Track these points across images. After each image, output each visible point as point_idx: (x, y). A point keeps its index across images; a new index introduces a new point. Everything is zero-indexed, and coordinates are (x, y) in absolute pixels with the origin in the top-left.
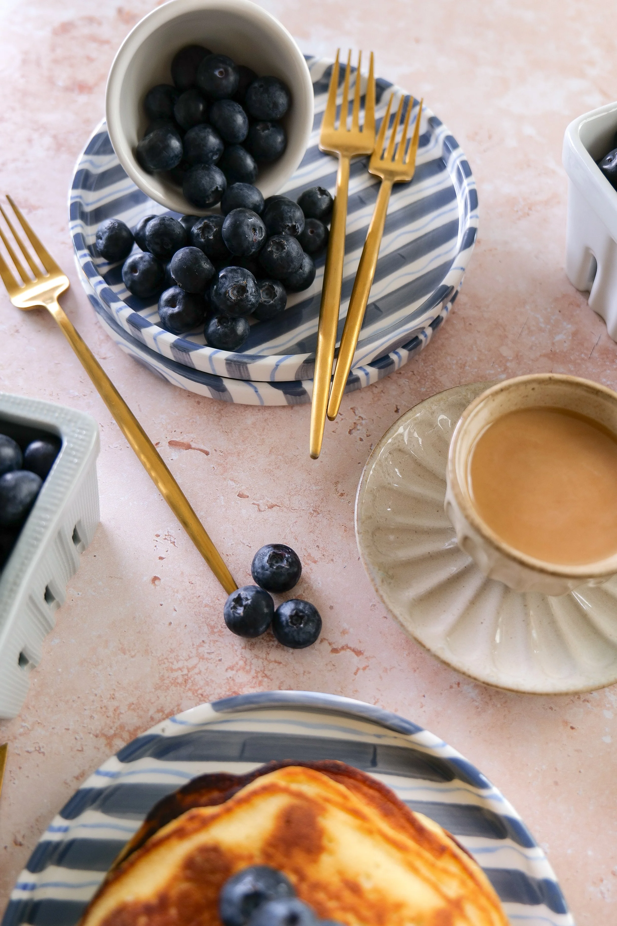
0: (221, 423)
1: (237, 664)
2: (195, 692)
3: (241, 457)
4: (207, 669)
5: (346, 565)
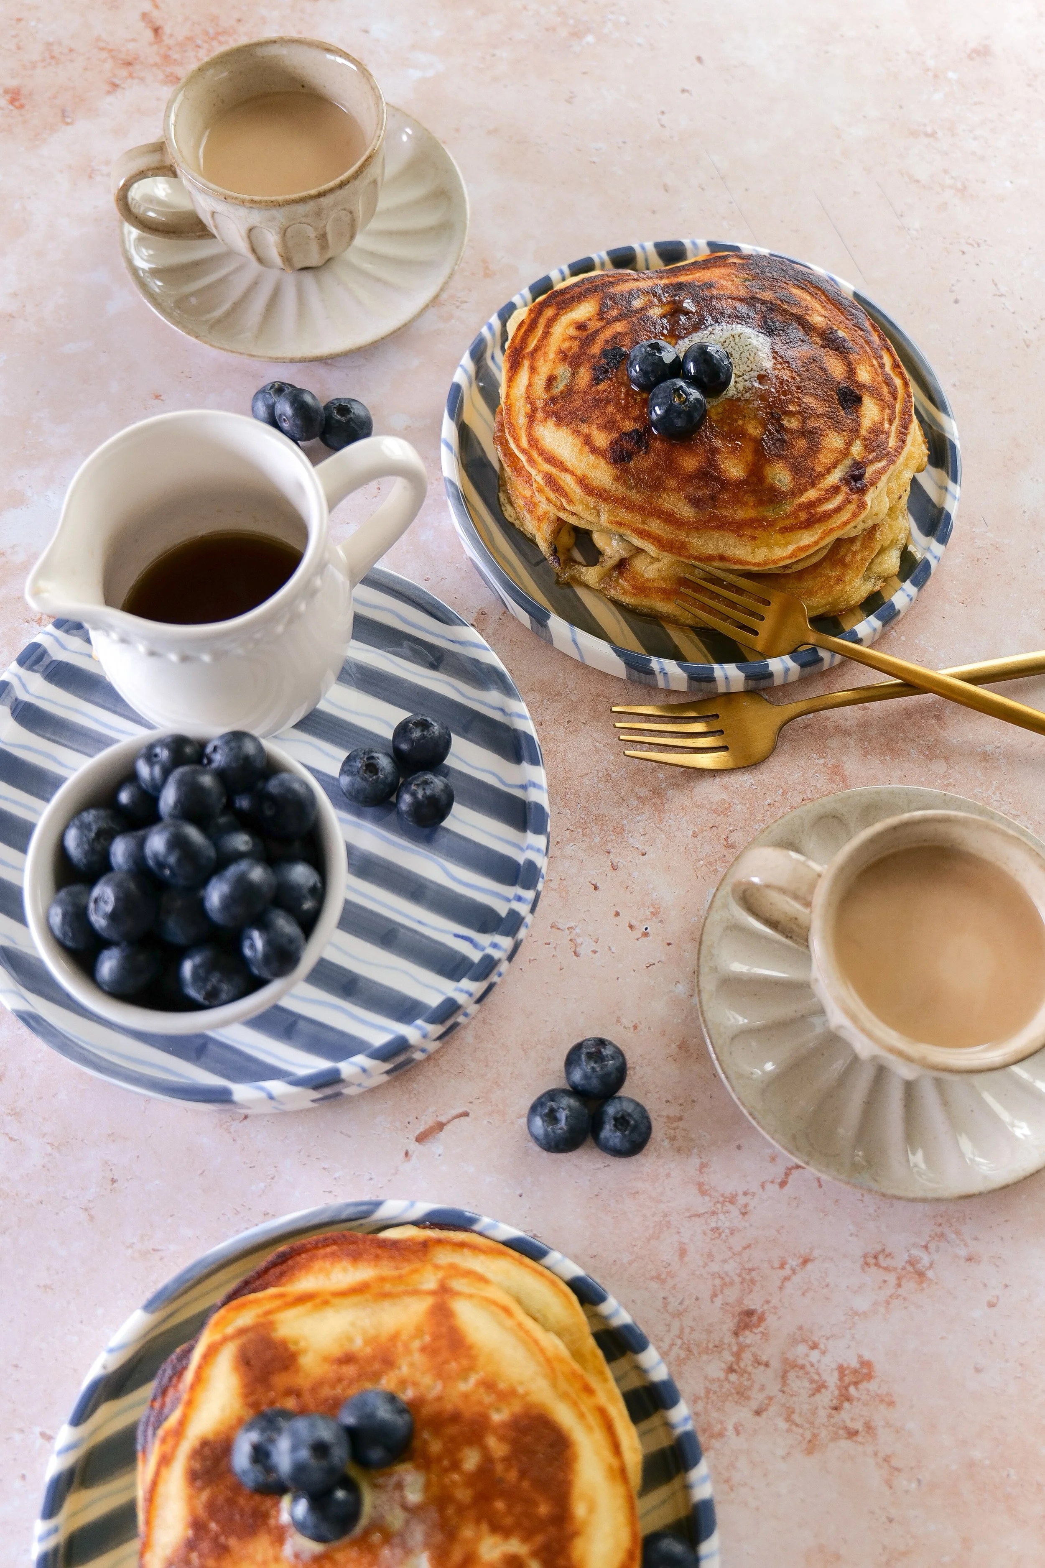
0: (444, 1069)
1: (715, 1286)
2: (706, 1351)
3: (502, 1084)
4: (694, 1320)
5: (709, 1093)
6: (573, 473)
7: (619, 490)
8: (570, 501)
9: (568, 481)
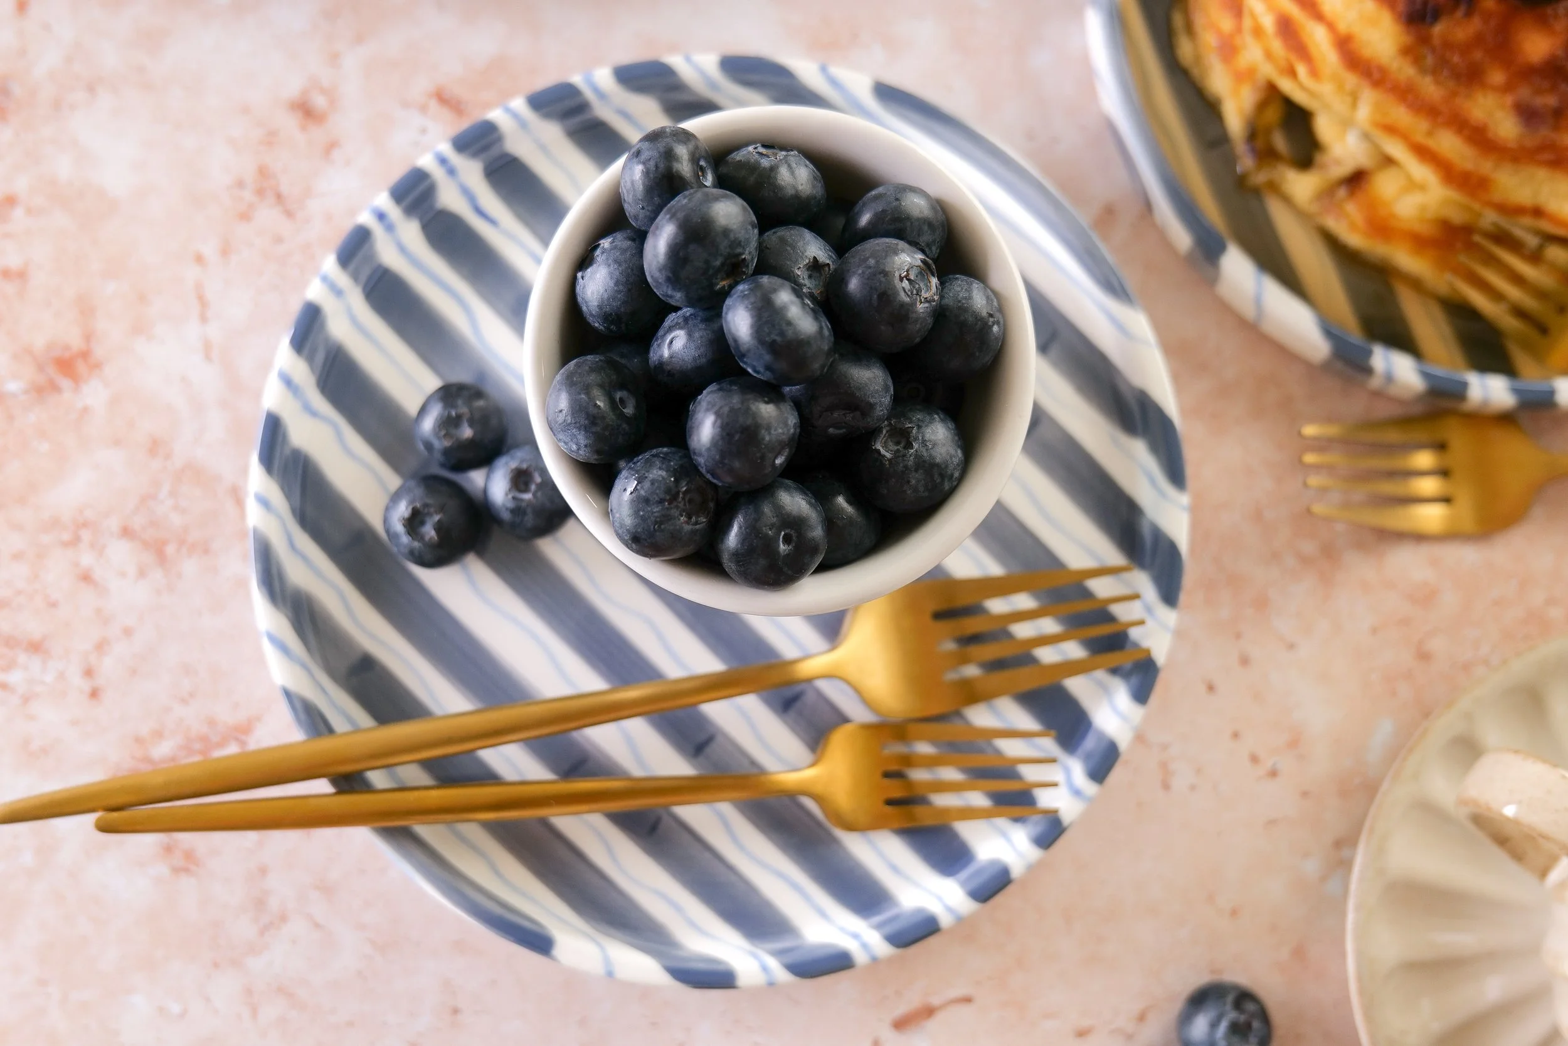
3: (1027, 965)
6: (1331, 26)
7: (1404, 70)
8: (1314, 73)
9: (1318, 37)
